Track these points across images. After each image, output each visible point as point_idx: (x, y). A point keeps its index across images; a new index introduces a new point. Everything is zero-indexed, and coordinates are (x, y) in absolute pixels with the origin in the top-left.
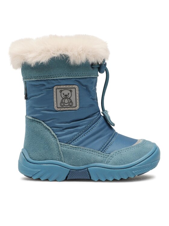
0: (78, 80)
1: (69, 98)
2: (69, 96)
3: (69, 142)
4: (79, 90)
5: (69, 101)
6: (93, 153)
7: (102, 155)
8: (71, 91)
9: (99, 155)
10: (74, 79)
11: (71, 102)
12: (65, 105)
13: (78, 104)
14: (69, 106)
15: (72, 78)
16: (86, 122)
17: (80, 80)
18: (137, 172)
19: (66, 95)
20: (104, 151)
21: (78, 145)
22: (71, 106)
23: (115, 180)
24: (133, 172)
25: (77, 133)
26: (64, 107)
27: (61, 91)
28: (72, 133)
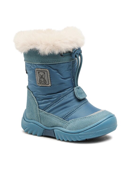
0: (49, 65)
1: (44, 78)
2: (44, 76)
3: (44, 109)
4: (50, 73)
5: (44, 80)
6: (57, 119)
7: (63, 122)
8: (44, 73)
9: (61, 121)
10: (46, 65)
11: (45, 81)
12: (42, 82)
13: (50, 82)
14: (44, 84)
15: (44, 64)
16: (56, 96)
17: (51, 66)
18: (83, 137)
19: (42, 76)
20: (66, 119)
21: (49, 112)
22: (45, 84)
23: (68, 141)
24: (80, 137)
25: (50, 103)
26: (42, 83)
27: (39, 72)
28: (47, 103)
